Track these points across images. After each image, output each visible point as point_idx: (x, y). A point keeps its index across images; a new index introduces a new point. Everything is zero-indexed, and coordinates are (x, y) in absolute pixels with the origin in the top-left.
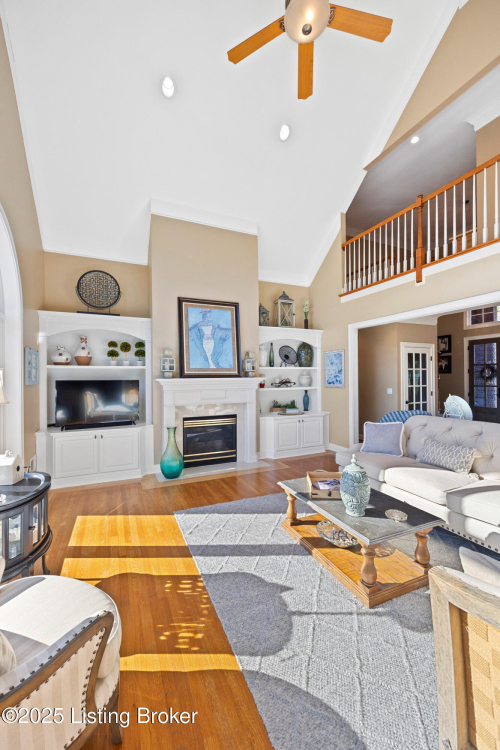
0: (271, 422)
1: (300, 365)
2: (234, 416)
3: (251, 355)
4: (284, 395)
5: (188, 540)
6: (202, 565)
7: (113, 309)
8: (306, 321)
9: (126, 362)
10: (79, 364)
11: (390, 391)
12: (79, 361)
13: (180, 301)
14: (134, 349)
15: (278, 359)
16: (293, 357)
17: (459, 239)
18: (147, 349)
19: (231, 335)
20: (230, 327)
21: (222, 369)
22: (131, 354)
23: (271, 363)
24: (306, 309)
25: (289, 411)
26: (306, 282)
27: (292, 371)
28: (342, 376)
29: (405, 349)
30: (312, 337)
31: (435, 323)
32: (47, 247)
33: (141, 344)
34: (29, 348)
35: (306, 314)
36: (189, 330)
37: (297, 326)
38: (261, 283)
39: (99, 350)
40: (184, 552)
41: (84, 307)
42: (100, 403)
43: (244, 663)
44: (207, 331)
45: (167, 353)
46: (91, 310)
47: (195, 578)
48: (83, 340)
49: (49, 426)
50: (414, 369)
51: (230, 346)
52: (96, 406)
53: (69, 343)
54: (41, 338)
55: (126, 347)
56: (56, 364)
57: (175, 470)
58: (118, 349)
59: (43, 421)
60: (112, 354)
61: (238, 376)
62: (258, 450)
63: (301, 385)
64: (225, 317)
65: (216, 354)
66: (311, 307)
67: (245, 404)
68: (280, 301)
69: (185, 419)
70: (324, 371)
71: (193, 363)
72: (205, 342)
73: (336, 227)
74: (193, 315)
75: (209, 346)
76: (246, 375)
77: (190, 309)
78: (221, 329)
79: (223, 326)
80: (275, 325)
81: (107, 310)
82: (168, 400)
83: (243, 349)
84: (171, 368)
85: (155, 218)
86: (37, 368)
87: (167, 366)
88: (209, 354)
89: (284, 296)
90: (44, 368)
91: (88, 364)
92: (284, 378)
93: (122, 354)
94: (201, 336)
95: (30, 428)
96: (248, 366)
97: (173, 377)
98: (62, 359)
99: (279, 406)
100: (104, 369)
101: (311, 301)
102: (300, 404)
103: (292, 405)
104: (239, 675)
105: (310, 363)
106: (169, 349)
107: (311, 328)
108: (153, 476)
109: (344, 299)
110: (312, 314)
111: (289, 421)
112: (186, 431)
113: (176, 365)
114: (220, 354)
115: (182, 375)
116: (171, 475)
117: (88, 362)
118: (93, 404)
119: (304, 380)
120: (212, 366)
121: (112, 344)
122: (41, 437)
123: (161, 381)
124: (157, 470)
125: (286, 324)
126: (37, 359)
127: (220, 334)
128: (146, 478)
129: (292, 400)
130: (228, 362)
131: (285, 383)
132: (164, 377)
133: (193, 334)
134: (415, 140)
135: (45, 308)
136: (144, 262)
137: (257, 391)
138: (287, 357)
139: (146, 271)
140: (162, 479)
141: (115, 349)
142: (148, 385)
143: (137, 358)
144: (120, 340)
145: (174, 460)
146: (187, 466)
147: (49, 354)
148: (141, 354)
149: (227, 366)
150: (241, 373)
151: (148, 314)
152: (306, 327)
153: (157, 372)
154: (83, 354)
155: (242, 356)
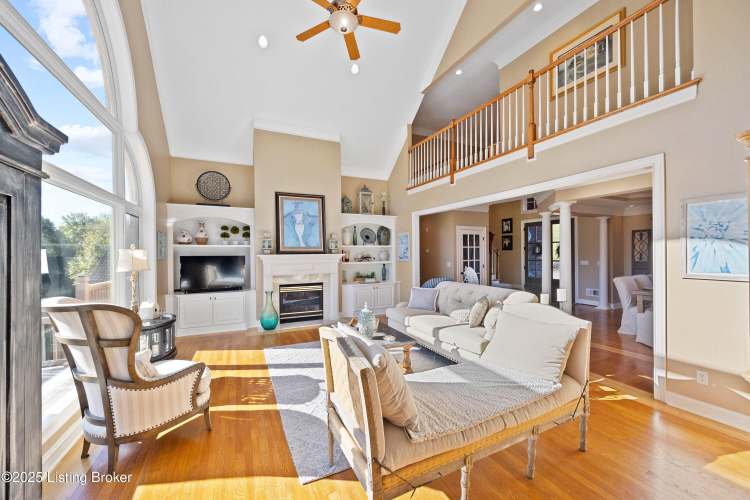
0: (350, 289)
1: (380, 244)
2: (321, 284)
3: (334, 236)
4: (365, 268)
5: (268, 361)
6: (272, 373)
7: (225, 201)
8: (384, 209)
9: (236, 242)
10: (198, 244)
11: (449, 264)
12: (198, 241)
13: (277, 195)
14: (242, 232)
15: (360, 240)
16: (372, 237)
17: (495, 147)
18: (252, 232)
19: (318, 221)
20: (317, 214)
21: (311, 247)
22: (239, 236)
23: (355, 243)
24: (383, 199)
25: (367, 280)
26: (385, 176)
27: (373, 249)
28: (408, 253)
29: (461, 231)
30: (388, 221)
31: (487, 210)
32: (174, 153)
33: (247, 228)
34: (161, 232)
35: (384, 202)
36: (284, 217)
37: (376, 213)
38: (344, 179)
39: (214, 233)
40: (264, 367)
41: (202, 200)
42: (219, 275)
43: (279, 407)
44: (299, 218)
45: (266, 235)
46: (207, 201)
47: (268, 379)
48: (202, 225)
49: (176, 291)
50: (468, 247)
51: (317, 230)
52: (216, 277)
53: (191, 227)
54: (170, 223)
55: (235, 230)
56: (180, 243)
57: (273, 323)
58: (229, 232)
59: (171, 287)
60: (224, 235)
61: (324, 252)
62: (340, 310)
63: (380, 260)
64: (314, 207)
65: (306, 236)
66: (389, 196)
67: (329, 275)
68: (361, 193)
69: (281, 286)
70: (397, 248)
71: (287, 242)
72: (297, 226)
73: (403, 136)
74: (287, 205)
75: (300, 229)
76: (330, 252)
77: (285, 201)
78: (310, 216)
79: (312, 213)
80: (357, 212)
81: (220, 202)
82: (267, 272)
83: (328, 232)
84: (270, 247)
85: (257, 132)
86: (166, 247)
87: (267, 245)
88: (300, 236)
89: (365, 189)
90: (171, 247)
91: (205, 243)
92: (365, 254)
93: (232, 236)
94: (294, 222)
95: (161, 291)
96: (332, 246)
97: (271, 253)
98: (185, 240)
99: (361, 277)
100: (219, 247)
101: (389, 192)
102: (379, 275)
103: (372, 276)
104: (277, 413)
105: (387, 242)
106: (267, 232)
107: (389, 214)
108: (256, 329)
109: (410, 192)
110: (389, 202)
111: (367, 288)
112: (281, 295)
113: (273, 245)
114: (309, 235)
115: (278, 251)
116: (269, 328)
117: (205, 242)
118: (212, 274)
119: (383, 256)
120: (303, 245)
121: (224, 228)
122: (169, 298)
123: (262, 257)
124: (258, 325)
125: (366, 211)
126: (166, 240)
127: (310, 220)
128: (249, 330)
129: (372, 271)
130: (316, 242)
131: (366, 258)
132: (264, 254)
133: (287, 221)
134: (459, 72)
135: (172, 201)
136: (250, 163)
137: (339, 265)
138: (367, 237)
139: (250, 170)
140: (261, 330)
141: (227, 231)
142: (252, 261)
143: (244, 238)
144: (230, 225)
145: (270, 316)
146: (282, 322)
147: (175, 236)
148: (247, 235)
149: (314, 245)
150: (326, 250)
151: (252, 205)
152: (384, 214)
153: (259, 250)
154: (201, 236)
155: (327, 237)
